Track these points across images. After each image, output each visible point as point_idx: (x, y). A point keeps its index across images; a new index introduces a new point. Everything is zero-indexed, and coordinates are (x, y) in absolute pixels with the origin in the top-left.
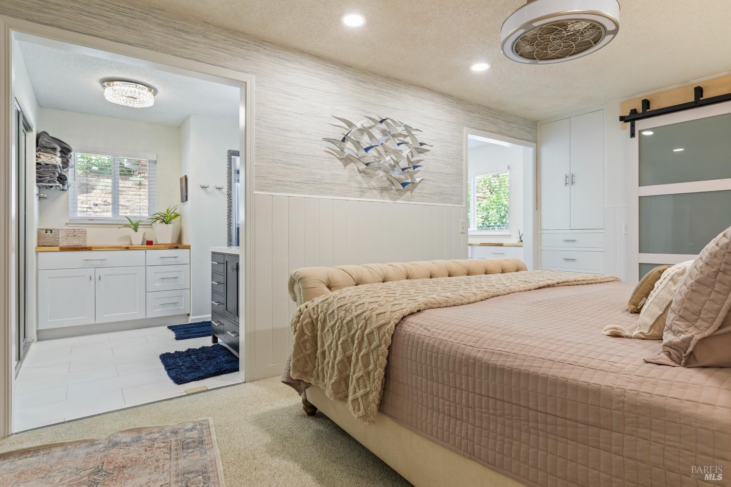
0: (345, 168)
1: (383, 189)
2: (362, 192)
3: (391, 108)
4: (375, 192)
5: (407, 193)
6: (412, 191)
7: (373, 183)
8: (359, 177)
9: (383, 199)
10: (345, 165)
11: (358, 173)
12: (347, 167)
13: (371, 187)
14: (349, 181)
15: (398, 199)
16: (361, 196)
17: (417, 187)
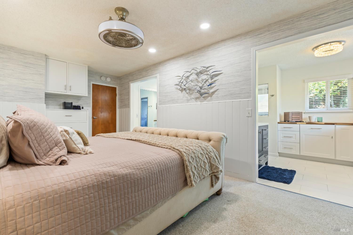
0: (182, 93)
1: (197, 98)
2: (188, 101)
3: (201, 62)
4: (193, 100)
5: (209, 98)
6: (211, 97)
7: (193, 96)
8: (187, 95)
9: (197, 102)
10: (182, 92)
11: (187, 94)
12: (183, 92)
13: (192, 98)
14: (183, 97)
15: (204, 101)
16: (188, 103)
17: (215, 94)
